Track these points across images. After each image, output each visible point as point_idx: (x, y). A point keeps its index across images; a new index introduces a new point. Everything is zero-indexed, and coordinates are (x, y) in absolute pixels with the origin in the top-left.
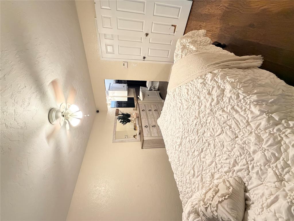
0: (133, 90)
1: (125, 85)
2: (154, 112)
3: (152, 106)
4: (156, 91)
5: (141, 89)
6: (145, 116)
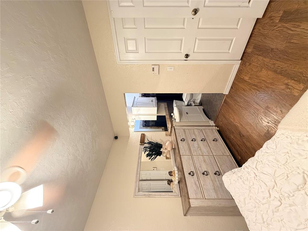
0: (163, 105)
1: (154, 99)
2: (201, 143)
3: (196, 132)
4: (197, 107)
5: (176, 104)
6: (188, 151)
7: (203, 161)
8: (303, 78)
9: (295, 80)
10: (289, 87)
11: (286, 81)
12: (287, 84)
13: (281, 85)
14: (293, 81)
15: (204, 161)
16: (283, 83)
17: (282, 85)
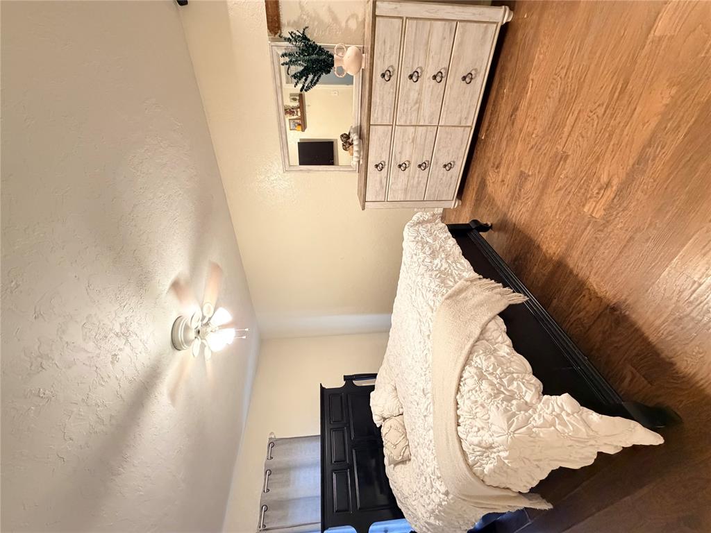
6: (388, 115)
7: (411, 141)
8: (615, 213)
9: (613, 199)
10: (602, 191)
11: (617, 179)
12: (608, 184)
13: (609, 171)
14: (612, 196)
15: (413, 141)
16: (614, 175)
17: (609, 175)
